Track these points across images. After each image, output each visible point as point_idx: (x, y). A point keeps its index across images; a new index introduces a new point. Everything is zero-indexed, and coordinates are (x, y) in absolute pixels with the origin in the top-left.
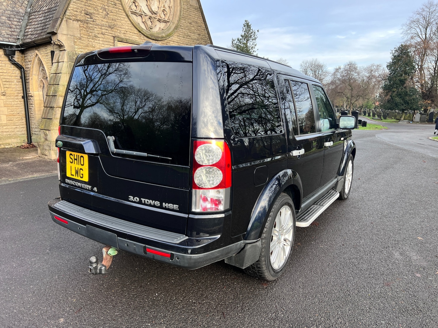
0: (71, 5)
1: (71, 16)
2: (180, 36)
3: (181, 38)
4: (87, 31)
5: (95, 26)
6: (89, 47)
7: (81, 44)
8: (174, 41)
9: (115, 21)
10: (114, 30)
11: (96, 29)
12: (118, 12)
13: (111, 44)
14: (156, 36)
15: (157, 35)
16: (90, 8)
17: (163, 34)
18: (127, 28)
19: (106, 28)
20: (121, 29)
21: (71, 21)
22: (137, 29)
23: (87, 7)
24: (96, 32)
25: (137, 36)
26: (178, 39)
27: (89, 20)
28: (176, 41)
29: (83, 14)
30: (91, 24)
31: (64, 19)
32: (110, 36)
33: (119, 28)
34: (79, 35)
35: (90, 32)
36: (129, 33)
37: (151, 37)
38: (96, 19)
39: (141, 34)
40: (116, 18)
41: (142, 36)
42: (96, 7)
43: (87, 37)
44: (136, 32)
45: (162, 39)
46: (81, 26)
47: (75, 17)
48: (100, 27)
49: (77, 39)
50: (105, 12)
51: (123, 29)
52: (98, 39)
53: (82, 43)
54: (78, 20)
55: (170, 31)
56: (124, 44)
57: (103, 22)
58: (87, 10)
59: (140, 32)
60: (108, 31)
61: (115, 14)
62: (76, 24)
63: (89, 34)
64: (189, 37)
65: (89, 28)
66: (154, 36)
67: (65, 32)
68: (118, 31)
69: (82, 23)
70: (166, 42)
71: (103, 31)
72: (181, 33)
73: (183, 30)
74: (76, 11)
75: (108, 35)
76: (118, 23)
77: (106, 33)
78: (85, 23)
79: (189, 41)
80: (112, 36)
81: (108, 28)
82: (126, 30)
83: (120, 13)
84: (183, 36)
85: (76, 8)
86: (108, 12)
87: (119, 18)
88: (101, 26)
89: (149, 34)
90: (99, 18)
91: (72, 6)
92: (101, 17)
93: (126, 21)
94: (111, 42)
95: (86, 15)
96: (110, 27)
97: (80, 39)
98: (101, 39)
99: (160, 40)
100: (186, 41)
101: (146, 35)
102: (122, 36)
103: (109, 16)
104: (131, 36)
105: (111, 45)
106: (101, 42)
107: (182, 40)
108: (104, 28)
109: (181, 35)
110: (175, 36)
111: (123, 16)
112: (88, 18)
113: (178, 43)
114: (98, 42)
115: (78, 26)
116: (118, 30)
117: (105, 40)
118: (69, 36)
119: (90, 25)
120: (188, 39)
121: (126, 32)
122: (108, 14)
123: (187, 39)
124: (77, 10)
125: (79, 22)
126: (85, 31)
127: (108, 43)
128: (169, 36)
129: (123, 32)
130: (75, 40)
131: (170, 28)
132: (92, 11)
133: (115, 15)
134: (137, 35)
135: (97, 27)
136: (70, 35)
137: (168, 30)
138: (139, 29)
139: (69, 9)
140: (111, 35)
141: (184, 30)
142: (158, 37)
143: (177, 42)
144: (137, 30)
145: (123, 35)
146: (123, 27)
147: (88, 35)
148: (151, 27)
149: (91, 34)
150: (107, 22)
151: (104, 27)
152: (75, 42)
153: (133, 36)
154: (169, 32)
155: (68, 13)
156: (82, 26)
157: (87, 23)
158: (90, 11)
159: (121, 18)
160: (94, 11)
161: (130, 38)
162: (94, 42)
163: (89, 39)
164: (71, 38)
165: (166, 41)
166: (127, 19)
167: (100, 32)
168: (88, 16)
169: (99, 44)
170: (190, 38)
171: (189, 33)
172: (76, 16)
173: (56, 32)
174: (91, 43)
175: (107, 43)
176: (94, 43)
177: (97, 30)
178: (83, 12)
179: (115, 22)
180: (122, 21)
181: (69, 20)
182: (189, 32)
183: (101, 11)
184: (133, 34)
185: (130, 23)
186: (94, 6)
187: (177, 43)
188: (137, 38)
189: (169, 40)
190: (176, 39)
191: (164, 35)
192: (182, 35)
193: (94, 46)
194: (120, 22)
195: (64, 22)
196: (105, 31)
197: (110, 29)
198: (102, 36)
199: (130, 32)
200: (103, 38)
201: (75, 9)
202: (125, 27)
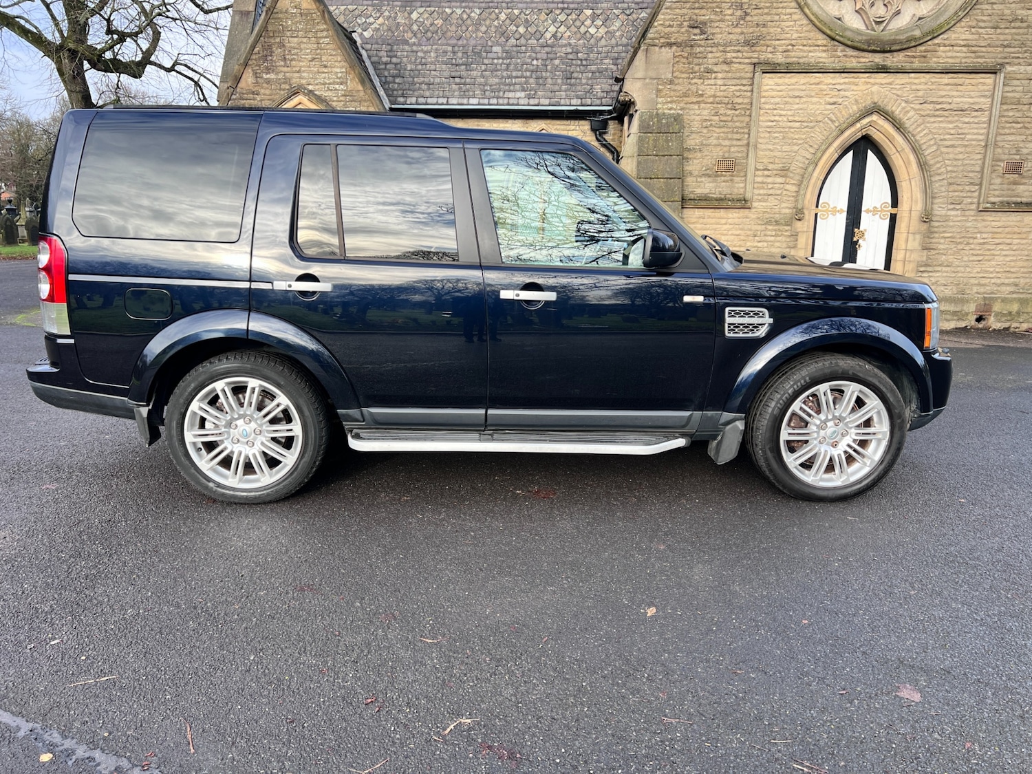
0: (660, 17)
1: (657, 39)
2: (982, 24)
3: (981, 31)
4: (689, 63)
5: (710, 49)
6: (688, 97)
7: (672, 93)
8: (953, 42)
9: (764, 26)
10: (758, 49)
11: (710, 55)
12: (775, 4)
13: (744, 82)
14: (888, 41)
15: (893, 38)
16: (703, 12)
17: (913, 30)
18: (795, 35)
19: (736, 48)
20: (777, 42)
21: (657, 48)
22: (824, 33)
23: (696, 11)
24: (710, 61)
25: (825, 51)
26: (971, 37)
27: (697, 37)
28: (962, 43)
29: (683, 30)
30: (700, 46)
31: (642, 48)
32: (744, 64)
33: (773, 42)
34: (670, 76)
35: (696, 65)
36: (801, 47)
37: (866, 47)
38: (713, 34)
39: (837, 43)
40: (769, 18)
41: (841, 47)
42: (717, 7)
43: (687, 75)
44: (821, 40)
45: (905, 46)
46: (676, 54)
47: (666, 38)
48: (721, 48)
49: (664, 84)
50: (739, 13)
51: (783, 42)
52: (714, 75)
53: (674, 91)
54: (670, 45)
55: (942, 20)
56: (780, 78)
57: (731, 36)
58: (695, 17)
59: (833, 39)
60: (740, 55)
61: (766, 11)
62: (667, 53)
63: (692, 68)
64: (1018, 24)
65: (695, 55)
66: (882, 41)
67: (640, 74)
68: (770, 49)
69: (679, 49)
70: (921, 52)
71: (729, 55)
72: (985, 18)
73: (995, 6)
74: (670, 26)
75: (740, 63)
76: (772, 30)
77: (734, 60)
78: (686, 46)
79: (1016, 34)
80: (751, 63)
81: (741, 48)
82: (793, 42)
83: (781, 5)
84: (990, 25)
85: (670, 20)
86: (749, 11)
87: (777, 18)
88: (725, 45)
89: (864, 38)
90: (722, 32)
91: (663, 17)
92: (728, 26)
93: (795, 21)
94: (745, 78)
95: (691, 30)
96: (747, 43)
97: (671, 82)
98: (720, 75)
99: (898, 48)
100: (1002, 37)
101: (849, 43)
102: (779, 58)
103: (748, 18)
104: (805, 54)
105: (744, 85)
106: (719, 82)
107: (986, 37)
108: (733, 48)
109: (984, 21)
110: (962, 30)
111: (788, 11)
112: (695, 35)
113: (969, 46)
114: (712, 82)
115: (670, 55)
116: (768, 46)
117: (730, 75)
118: (647, 81)
119: (698, 50)
120: (1014, 31)
121: (790, 47)
122: (747, 14)
123: (1007, 31)
124: (672, 23)
125: (674, 48)
126: (684, 64)
127: (738, 81)
128: (933, 34)
129: (781, 49)
130: (660, 87)
131: (945, 11)
132: (707, 18)
133: (766, 14)
134: (824, 48)
135: (714, 49)
136: (651, 79)
137: (937, 17)
138: (829, 32)
139: (656, 24)
140: (747, 61)
141: (1001, 7)
142: (894, 42)
143: (964, 46)
144: (825, 36)
145: (780, 57)
146: (784, 36)
147: (691, 71)
148: (878, 20)
149: (697, 68)
150: (742, 33)
151: (731, 46)
152: (658, 91)
153: (811, 54)
154: (938, 22)
155: (650, 35)
156: (680, 53)
157: (692, 46)
158: (703, 17)
159: (782, 16)
160: (712, 17)
161: (801, 61)
162: (703, 83)
163: (692, 79)
164: (651, 83)
165: (922, 48)
166: (798, 15)
167: (721, 60)
168: (697, 31)
169: (714, 87)
170: (1025, 25)
171: (1019, 12)
172: (668, 35)
173: (621, 77)
174: (694, 88)
175: (734, 82)
176: (702, 87)
177: (713, 56)
178: (686, 24)
179: (762, 29)
180: (784, 23)
181: (652, 47)
182: (1023, 8)
183: (729, 12)
184: (812, 48)
185: (805, 22)
186: (714, 5)
187: (964, 49)
188: (824, 55)
189: (935, 45)
190: (964, 37)
191: (917, 33)
192: (990, 21)
193: (700, 92)
194: (778, 27)
195: (640, 55)
196: (734, 55)
197: (746, 48)
198: (725, 67)
199: (804, 46)
200: (727, 72)
201: (667, 23)
202: (789, 35)
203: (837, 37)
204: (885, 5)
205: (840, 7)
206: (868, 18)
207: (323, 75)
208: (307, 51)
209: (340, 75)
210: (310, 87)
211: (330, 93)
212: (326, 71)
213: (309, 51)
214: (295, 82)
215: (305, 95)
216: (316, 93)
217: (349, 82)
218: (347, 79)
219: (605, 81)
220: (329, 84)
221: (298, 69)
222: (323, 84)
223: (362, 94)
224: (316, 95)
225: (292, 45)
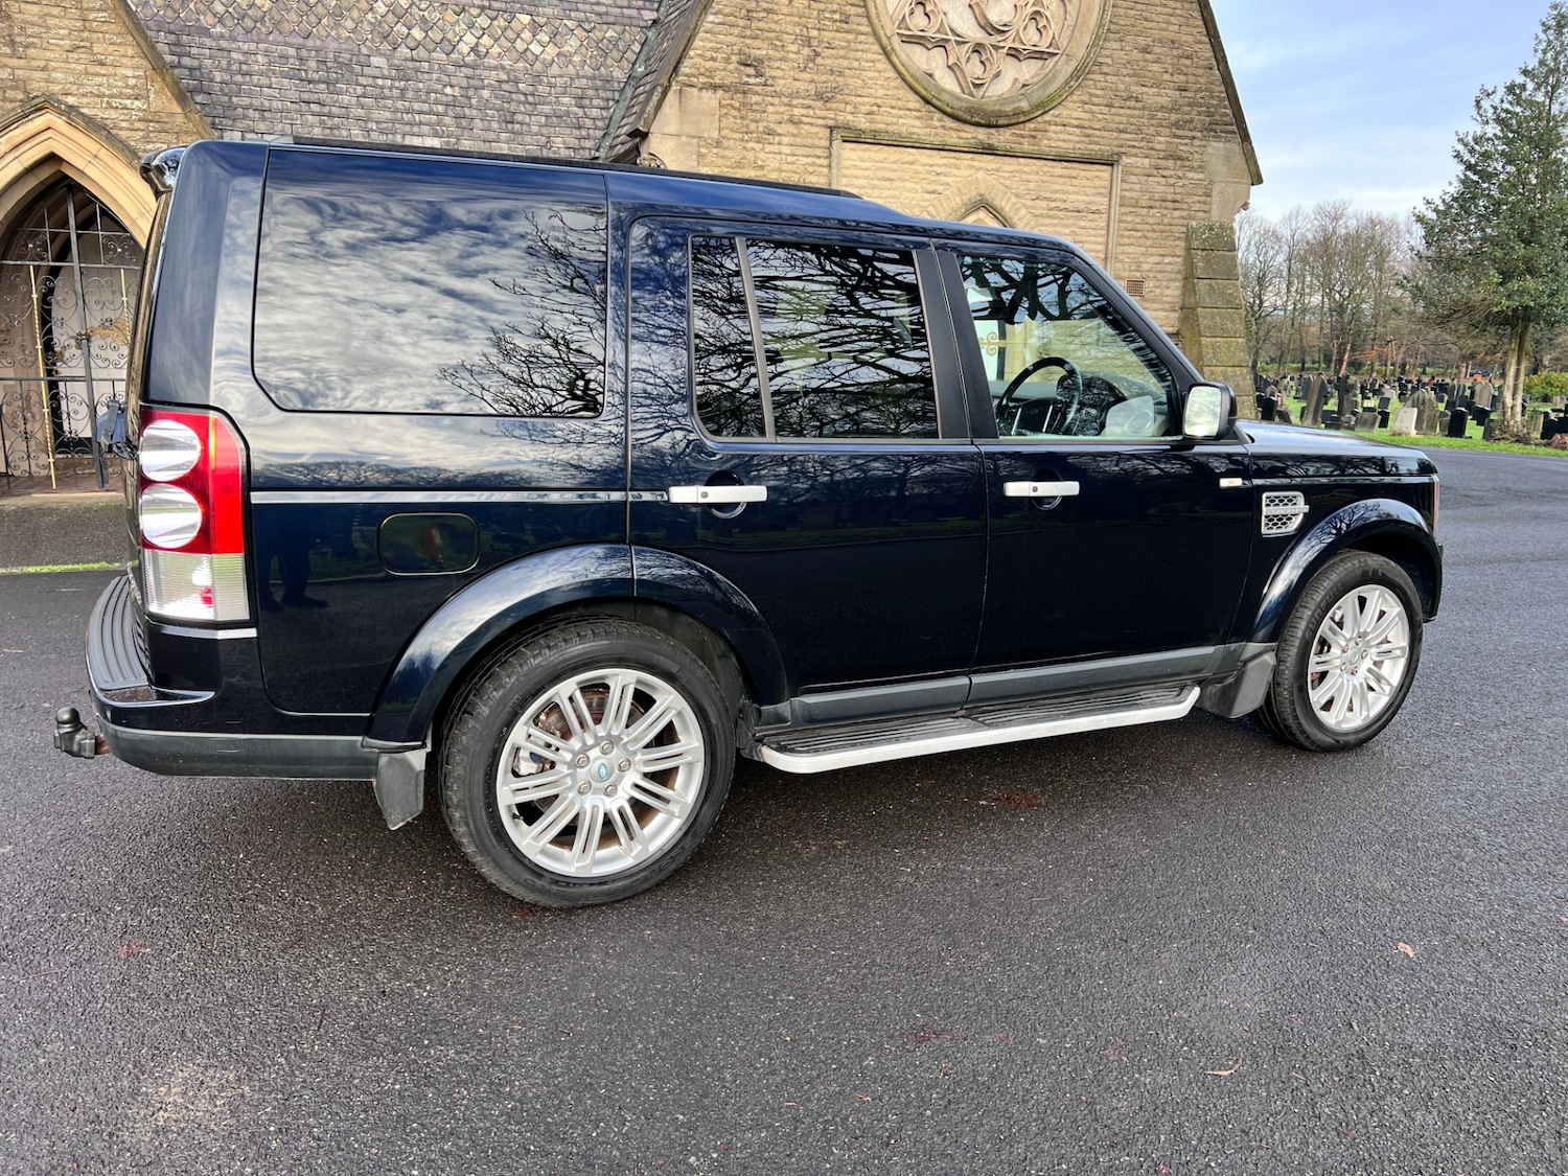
0: (697, 43)
1: (694, 76)
2: (1095, 100)
3: (1095, 108)
4: (742, 118)
5: (770, 99)
6: (744, 168)
7: (720, 161)
8: (1066, 121)
9: (841, 74)
10: (834, 106)
11: (770, 109)
12: (852, 45)
13: (819, 152)
14: (993, 112)
15: (997, 108)
16: (757, 43)
17: (1020, 100)
18: (881, 92)
19: (806, 102)
20: (858, 99)
21: (695, 91)
22: (916, 92)
23: (749, 41)
24: (772, 117)
25: (918, 118)
26: (1083, 115)
27: (752, 80)
28: (1075, 122)
29: (731, 67)
30: (756, 93)
31: (673, 88)
32: (817, 126)
33: (853, 98)
34: (715, 134)
35: (752, 121)
36: (888, 110)
37: (968, 118)
38: (774, 78)
39: (932, 109)
40: (845, 63)
41: (938, 115)
42: (777, 39)
43: (740, 136)
44: (914, 102)
45: (1013, 121)
46: (724, 102)
47: (708, 77)
48: (785, 100)
49: (708, 146)
50: (806, 51)
51: (866, 100)
52: (777, 139)
53: (723, 157)
54: (715, 87)
55: (1051, 89)
56: (865, 150)
57: (798, 84)
58: (747, 50)
59: (928, 102)
60: (811, 112)
61: (842, 52)
62: (710, 100)
63: (747, 126)
64: (1132, 103)
65: (750, 107)
66: (985, 111)
67: (672, 128)
68: (849, 108)
69: (727, 95)
70: (1030, 130)
71: (796, 111)
72: (1098, 92)
73: (1108, 77)
74: (713, 59)
75: (811, 124)
76: (850, 81)
77: (804, 119)
78: (737, 91)
79: (1131, 116)
80: (826, 126)
81: (812, 103)
82: (879, 101)
83: (861, 47)
84: (1104, 102)
85: (712, 49)
86: (819, 50)
87: (856, 64)
88: (790, 96)
89: (965, 105)
90: (786, 75)
91: (701, 44)
92: (793, 68)
93: (880, 72)
94: (819, 147)
95: (742, 68)
96: (819, 96)
97: (718, 144)
98: (785, 140)
99: (1006, 122)
100: (1117, 119)
101: (949, 110)
102: (862, 122)
103: (819, 60)
104: (895, 120)
105: (819, 157)
106: (786, 150)
107: (1100, 116)
108: (800, 101)
109: (1097, 96)
110: (1074, 106)
111: (870, 56)
112: (749, 76)
113: (1082, 127)
114: (775, 148)
115: (715, 103)
116: (846, 104)
117: (799, 140)
118: (684, 139)
119: (755, 99)
120: (1129, 111)
121: (875, 108)
122: (817, 54)
123: (1122, 111)
124: (715, 55)
125: (720, 93)
126: (735, 117)
127: (810, 150)
128: (1044, 107)
129: (864, 109)
130: (703, 150)
131: (1054, 78)
132: (764, 52)
133: (842, 57)
134: (918, 114)
135: (776, 101)
136: (689, 136)
137: (1046, 85)
138: (923, 92)
139: (692, 53)
140: (820, 122)
141: (1115, 79)
142: (999, 115)
143: (1077, 127)
144: (917, 98)
145: (863, 120)
146: (866, 91)
147: (745, 130)
148: (977, 82)
149: (753, 126)
150: (812, 81)
151: (798, 98)
152: (701, 156)
153: (901, 121)
154: (1047, 93)
155: (685, 69)
156: (729, 102)
157: (744, 92)
158: (758, 52)
159: (863, 63)
160: (770, 52)
161: (890, 128)
162: (763, 149)
163: (747, 141)
164: (689, 144)
165: (1031, 125)
166: (883, 65)
167: (786, 117)
168: (751, 71)
169: (778, 157)
170: (1139, 105)
171: (1133, 88)
172: (710, 73)
173: (645, 130)
174: (751, 155)
175: (805, 151)
176: (761, 155)
177: (775, 112)
178: (734, 58)
179: (838, 79)
180: (864, 73)
181: (689, 89)
182: (1137, 84)
183: (793, 48)
184: (902, 112)
185: (892, 74)
186: (773, 35)
187: (1077, 131)
188: (917, 123)
189: (1045, 122)
190: (1076, 115)
191: (1024, 105)
192: (1103, 97)
193: (760, 163)
194: (858, 78)
195: (671, 97)
196: (804, 112)
197: (819, 104)
198: (792, 129)
199: (893, 108)
200: (795, 136)
201: (709, 54)
202: (873, 91)
203: (934, 101)
204: (982, 62)
205: (928, 58)
206: (965, 77)
207: (98, 80)
208: (62, 32)
209: (132, 82)
210: (71, 100)
211: (113, 114)
212: (103, 72)
213: (66, 32)
214: (37, 86)
215: (61, 113)
216: (83, 110)
217: (152, 96)
218: (148, 90)
219: (568, 131)
220: (110, 96)
221: (42, 64)
222: (98, 96)
223: (180, 119)
224: (82, 114)
225: (30, 18)
